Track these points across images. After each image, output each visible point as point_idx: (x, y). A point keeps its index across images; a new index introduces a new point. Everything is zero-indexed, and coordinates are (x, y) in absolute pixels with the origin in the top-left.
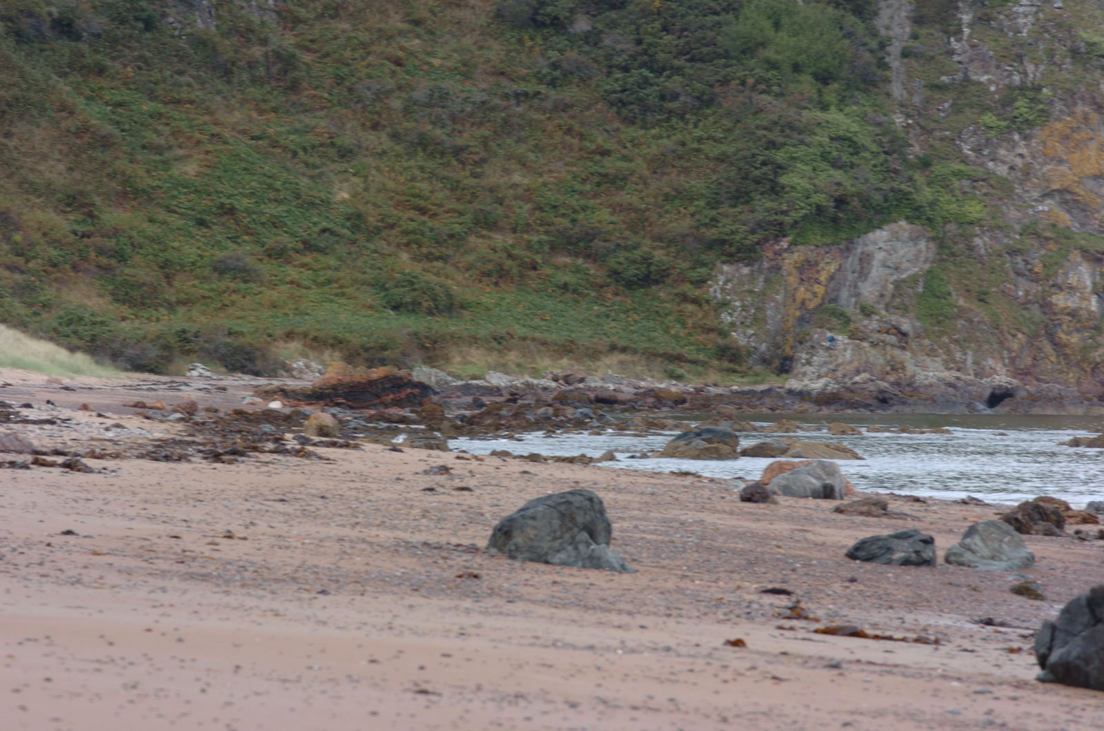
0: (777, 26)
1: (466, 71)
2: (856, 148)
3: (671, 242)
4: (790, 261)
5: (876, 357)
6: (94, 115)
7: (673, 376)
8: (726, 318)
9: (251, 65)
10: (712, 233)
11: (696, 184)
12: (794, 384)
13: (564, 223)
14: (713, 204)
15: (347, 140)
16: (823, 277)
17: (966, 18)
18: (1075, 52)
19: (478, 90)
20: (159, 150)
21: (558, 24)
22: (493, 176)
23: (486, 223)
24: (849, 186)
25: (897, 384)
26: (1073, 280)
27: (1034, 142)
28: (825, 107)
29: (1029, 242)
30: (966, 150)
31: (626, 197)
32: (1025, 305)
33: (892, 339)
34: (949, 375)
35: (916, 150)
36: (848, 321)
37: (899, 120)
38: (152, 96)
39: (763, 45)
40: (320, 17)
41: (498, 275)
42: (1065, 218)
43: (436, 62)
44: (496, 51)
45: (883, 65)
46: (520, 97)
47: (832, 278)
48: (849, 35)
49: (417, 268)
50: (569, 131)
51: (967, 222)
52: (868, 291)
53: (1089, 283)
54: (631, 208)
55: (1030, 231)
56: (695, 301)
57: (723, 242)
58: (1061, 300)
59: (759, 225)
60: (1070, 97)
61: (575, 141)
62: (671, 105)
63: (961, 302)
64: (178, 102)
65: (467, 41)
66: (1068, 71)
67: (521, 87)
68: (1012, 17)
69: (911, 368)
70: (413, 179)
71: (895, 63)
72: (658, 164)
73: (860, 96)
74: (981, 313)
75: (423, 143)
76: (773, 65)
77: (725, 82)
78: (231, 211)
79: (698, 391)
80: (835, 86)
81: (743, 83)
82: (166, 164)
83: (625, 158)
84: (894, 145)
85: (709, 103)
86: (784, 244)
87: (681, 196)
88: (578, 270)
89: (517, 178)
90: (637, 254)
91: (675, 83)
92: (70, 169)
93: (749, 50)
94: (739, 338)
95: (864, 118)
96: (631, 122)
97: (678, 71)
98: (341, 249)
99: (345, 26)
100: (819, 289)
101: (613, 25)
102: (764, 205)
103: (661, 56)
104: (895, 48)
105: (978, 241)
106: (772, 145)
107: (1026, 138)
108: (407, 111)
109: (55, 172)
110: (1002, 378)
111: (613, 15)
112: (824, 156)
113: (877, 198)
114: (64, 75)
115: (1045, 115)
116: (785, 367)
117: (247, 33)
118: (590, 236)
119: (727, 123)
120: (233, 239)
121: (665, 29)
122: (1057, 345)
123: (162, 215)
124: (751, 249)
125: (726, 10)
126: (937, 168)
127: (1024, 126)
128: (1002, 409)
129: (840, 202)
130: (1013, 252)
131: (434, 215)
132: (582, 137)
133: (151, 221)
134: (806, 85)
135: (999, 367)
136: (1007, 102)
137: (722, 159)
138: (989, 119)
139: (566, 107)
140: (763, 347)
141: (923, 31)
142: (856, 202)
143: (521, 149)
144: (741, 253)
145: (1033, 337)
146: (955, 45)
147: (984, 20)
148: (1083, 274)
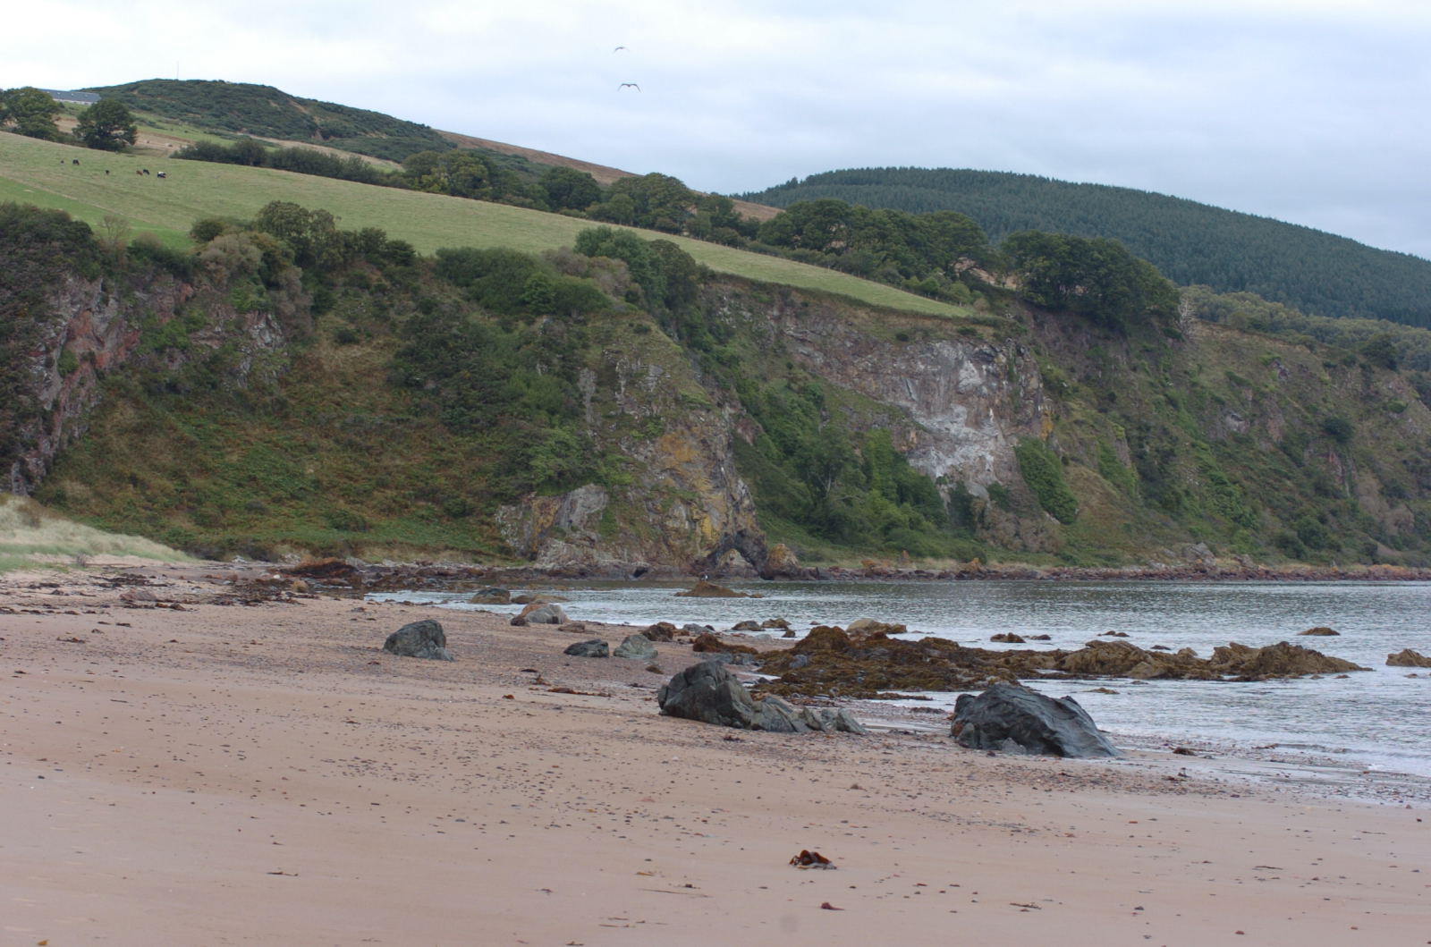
0: (529, 386)
1: (372, 408)
2: (568, 447)
3: (475, 494)
4: (535, 504)
5: (579, 552)
6: (186, 431)
7: (477, 562)
9: (265, 406)
10: (496, 490)
11: (488, 465)
12: (538, 566)
13: (423, 484)
14: (498, 475)
15: (313, 443)
16: (552, 512)
17: (623, 382)
18: (676, 400)
19: (378, 418)
20: (218, 448)
21: (419, 385)
22: (386, 461)
23: (383, 485)
24: (565, 465)
25: (589, 565)
26: (676, 513)
27: (657, 445)
28: (553, 427)
29: (655, 494)
30: (623, 448)
31: (454, 472)
32: (653, 526)
33: (587, 543)
34: (616, 561)
35: (598, 448)
36: (564, 534)
37: (590, 433)
38: (215, 421)
39: (522, 395)
40: (299, 382)
41: (388, 511)
42: (672, 483)
43: (357, 404)
44: (387, 399)
45: (582, 406)
46: (399, 421)
47: (557, 512)
48: (564, 391)
49: (348, 507)
50: (424, 438)
51: (623, 485)
52: (575, 519)
53: (684, 515)
54: (455, 477)
55: (655, 489)
56: (488, 524)
57: (502, 494)
58: (670, 523)
59: (520, 486)
60: (675, 422)
61: (428, 444)
62: (475, 426)
63: (621, 524)
64: (228, 424)
65: (373, 393)
66: (673, 409)
67: (401, 416)
68: (645, 382)
69: (596, 558)
70: (346, 463)
71: (587, 404)
72: (469, 455)
73: (570, 421)
74: (631, 530)
75: (351, 444)
76: (526, 405)
77: (502, 414)
78: (254, 479)
79: (490, 569)
80: (558, 416)
81: (512, 415)
82: (222, 456)
83: (453, 452)
84: (587, 446)
85: (494, 424)
86: (533, 495)
87: (480, 471)
88: (429, 509)
89: (398, 462)
90: (459, 500)
91: (478, 414)
92: (175, 459)
93: (515, 397)
94: (510, 543)
95: (572, 432)
96: (456, 434)
97: (479, 408)
98: (310, 498)
99: (312, 386)
100: (550, 518)
101: (446, 385)
102: (522, 475)
103: (471, 401)
104: (588, 397)
105: (629, 494)
106: (527, 445)
107: (653, 442)
108: (343, 429)
109: (167, 459)
110: (642, 563)
111: (446, 380)
112: (553, 451)
113: (580, 472)
114: (172, 411)
115: (662, 431)
116: (533, 557)
117: (263, 390)
118: (435, 491)
119: (504, 434)
120: (256, 493)
121: (473, 387)
122: (669, 546)
123: (220, 481)
124: (516, 498)
125: (503, 378)
126: (610, 458)
127: (651, 437)
128: (642, 578)
129: (561, 474)
130: (647, 499)
131: (356, 481)
132: (431, 441)
133: (215, 484)
134: (544, 415)
135: (640, 557)
136: (643, 425)
137: (501, 453)
138: (635, 433)
139: (422, 426)
140: (522, 547)
141: (602, 389)
142: (568, 474)
143: (400, 448)
144: (511, 500)
145: (657, 541)
146: (617, 396)
147: (631, 383)
148: (682, 511)
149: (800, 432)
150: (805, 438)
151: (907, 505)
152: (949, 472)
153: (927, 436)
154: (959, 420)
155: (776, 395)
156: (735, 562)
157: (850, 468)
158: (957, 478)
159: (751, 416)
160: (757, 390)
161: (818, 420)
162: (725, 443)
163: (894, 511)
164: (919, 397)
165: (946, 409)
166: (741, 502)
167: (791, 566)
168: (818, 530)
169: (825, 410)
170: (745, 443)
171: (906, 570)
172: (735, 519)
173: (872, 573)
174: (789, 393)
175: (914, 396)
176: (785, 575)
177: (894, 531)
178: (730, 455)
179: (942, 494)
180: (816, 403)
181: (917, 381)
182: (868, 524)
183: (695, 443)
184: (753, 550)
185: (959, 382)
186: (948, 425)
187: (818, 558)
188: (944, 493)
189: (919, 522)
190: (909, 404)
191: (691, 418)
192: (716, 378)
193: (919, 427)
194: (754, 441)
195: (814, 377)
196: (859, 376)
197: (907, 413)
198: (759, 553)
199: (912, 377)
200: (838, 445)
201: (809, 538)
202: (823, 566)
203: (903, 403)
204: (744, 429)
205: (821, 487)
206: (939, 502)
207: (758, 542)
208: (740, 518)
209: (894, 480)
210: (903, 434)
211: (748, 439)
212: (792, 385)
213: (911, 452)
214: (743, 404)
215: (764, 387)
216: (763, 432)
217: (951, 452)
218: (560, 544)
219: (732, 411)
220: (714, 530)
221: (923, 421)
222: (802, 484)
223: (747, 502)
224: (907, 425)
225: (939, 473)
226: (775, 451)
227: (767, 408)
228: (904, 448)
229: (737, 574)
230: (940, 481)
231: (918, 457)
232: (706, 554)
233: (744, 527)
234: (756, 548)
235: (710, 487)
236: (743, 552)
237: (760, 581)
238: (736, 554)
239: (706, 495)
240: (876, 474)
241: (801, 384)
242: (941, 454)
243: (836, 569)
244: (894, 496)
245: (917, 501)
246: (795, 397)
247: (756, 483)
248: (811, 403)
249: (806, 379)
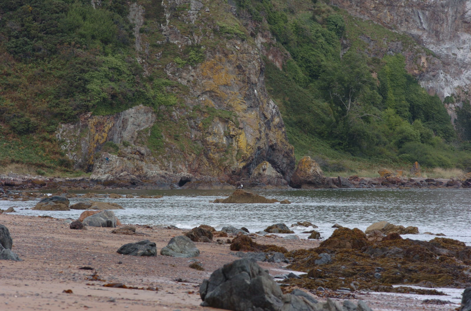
0: (84, 18)
2: (120, 73)
3: (38, 114)
4: (91, 122)
5: (130, 165)
7: (39, 173)
8: (63, 148)
10: (56, 110)
11: (49, 88)
12: (94, 177)
14: (57, 97)
16: (106, 129)
17: (168, 15)
18: (215, 31)
24: (117, 89)
25: (139, 176)
26: (215, 130)
27: (198, 70)
28: (106, 55)
29: (196, 113)
30: (169, 73)
31: (18, 94)
32: (195, 141)
33: (137, 156)
34: (162, 172)
35: (147, 73)
36: (117, 148)
37: (139, 60)
39: (78, 27)
42: (212, 103)
45: (131, 36)
47: (110, 130)
48: (116, 23)
51: (169, 105)
52: (126, 135)
53: (222, 131)
54: (20, 99)
55: (197, 109)
56: (49, 140)
57: (62, 114)
58: (210, 139)
59: (78, 106)
60: (214, 50)
62: (37, 53)
63: (167, 140)
66: (212, 39)
68: (188, 15)
69: (145, 170)
71: (137, 35)
72: (32, 80)
73: (121, 50)
74: (176, 145)
76: (83, 36)
77: (62, 43)
79: (51, 180)
80: (111, 45)
81: (70, 44)
83: (17, 77)
84: (137, 71)
85: (55, 52)
86: (89, 115)
87: (42, 94)
90: (23, 120)
91: (39, 44)
93: (72, 29)
94: (69, 157)
95: (123, 59)
96: (20, 61)
97: (41, 38)
100: (105, 135)
101: (11, 18)
102: (80, 97)
104: (137, 29)
105: (174, 113)
106: (83, 71)
107: (194, 68)
110: (185, 173)
111: (11, 13)
112: (106, 76)
113: (130, 94)
115: (203, 58)
116: (90, 169)
119: (63, 61)
121: (34, 19)
122: (209, 159)
124: (74, 117)
125: (62, 11)
126: (156, 81)
127: (193, 63)
128: (185, 187)
129: (114, 96)
130: (190, 118)
134: (98, 45)
135: (184, 168)
136: (186, 52)
137: (60, 77)
138: (178, 60)
140: (80, 160)
141: (149, 21)
142: (120, 96)
144: (70, 119)
145: (198, 155)
146: (163, 27)
147: (175, 16)
148: (220, 128)
149: (324, 58)
150: (328, 63)
151: (418, 121)
152: (456, 92)
153: (436, 61)
154: (465, 46)
155: (302, 26)
156: (267, 173)
157: (367, 89)
158: (463, 97)
159: (280, 45)
160: (286, 21)
161: (340, 48)
162: (258, 68)
163: (407, 127)
164: (429, 25)
165: (454, 37)
166: (272, 120)
167: (316, 176)
168: (339, 144)
169: (345, 38)
170: (276, 68)
171: (417, 179)
172: (267, 135)
173: (388, 182)
174: (314, 24)
175: (425, 26)
176: (310, 183)
177: (408, 144)
178: (262, 79)
179: (450, 112)
180: (338, 33)
181: (427, 13)
182: (384, 139)
183: (231, 69)
184: (283, 162)
185: (465, 13)
186: (456, 51)
187: (340, 169)
188: (451, 111)
189: (429, 136)
190: (420, 33)
191: (228, 46)
192: (249, 11)
193: (429, 53)
194: (283, 67)
195: (336, 9)
196: (376, 8)
197: (418, 40)
198: (288, 165)
199: (422, 9)
200: (357, 70)
201: (332, 151)
202: (344, 176)
203: (415, 32)
204: (275, 56)
205: (342, 106)
206: (447, 119)
207: (287, 155)
208: (271, 134)
209: (407, 100)
210: (415, 60)
211: (278, 65)
212: (317, 17)
213: (421, 75)
214: (274, 34)
215: (292, 19)
216: (291, 59)
217: (457, 75)
218: (113, 157)
219: (264, 40)
220: (248, 145)
221: (432, 48)
222: (326, 104)
223: (277, 120)
224: (418, 51)
225: (447, 93)
226: (301, 74)
227: (294, 37)
228: (416, 72)
229: (269, 183)
230: (448, 100)
231: (428, 80)
232: (241, 165)
233: (274, 142)
234: (285, 160)
235: (245, 107)
236: (274, 164)
237: (290, 189)
238: (268, 166)
239: (242, 114)
240: (390, 95)
241: (325, 15)
242: (448, 77)
243: (356, 178)
244: (407, 114)
245: (428, 118)
246: (319, 28)
247: (285, 104)
248: (333, 33)
249: (329, 11)
